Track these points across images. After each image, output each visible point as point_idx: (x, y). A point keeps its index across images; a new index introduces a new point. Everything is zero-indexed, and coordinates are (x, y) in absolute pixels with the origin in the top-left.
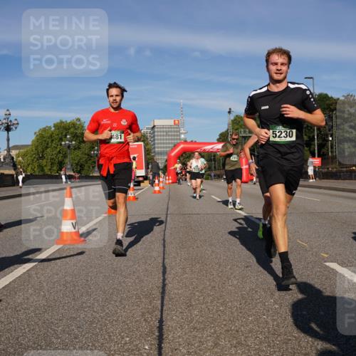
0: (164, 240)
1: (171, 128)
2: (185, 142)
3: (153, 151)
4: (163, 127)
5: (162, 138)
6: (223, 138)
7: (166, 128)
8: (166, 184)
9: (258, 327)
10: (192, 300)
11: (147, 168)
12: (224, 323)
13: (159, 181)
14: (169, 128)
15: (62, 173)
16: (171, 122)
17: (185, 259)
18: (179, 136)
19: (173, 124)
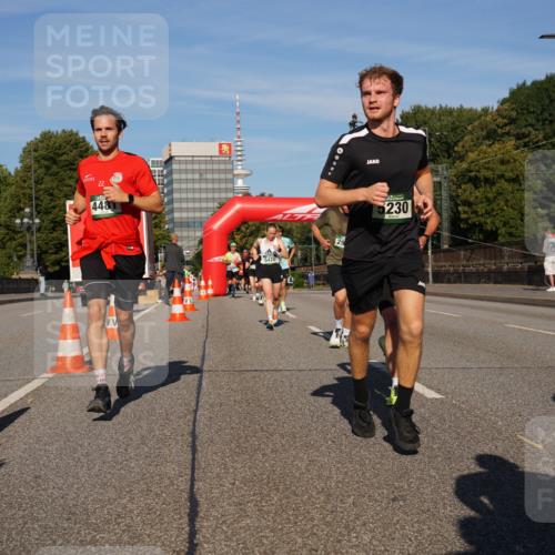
0: (193, 435)
1: (213, 162)
2: (247, 196)
3: (167, 218)
4: (193, 160)
5: (190, 186)
7: (199, 162)
8: (200, 297)
13: (183, 291)
14: (206, 162)
16: (211, 149)
17: (245, 481)
18: (232, 181)
19: (217, 154)
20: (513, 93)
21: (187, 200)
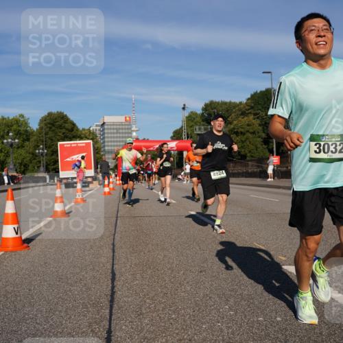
0: (113, 245)
1: (122, 125)
2: (137, 140)
3: (102, 149)
4: (113, 124)
5: (112, 135)
6: (177, 136)
7: (117, 125)
8: (117, 184)
9: (213, 335)
10: (143, 308)
11: (96, 168)
12: (177, 331)
14: (119, 125)
15: (4, 173)
16: (121, 119)
17: (135, 264)
18: (131, 133)
19: (124, 121)
20: (252, 96)
21: (111, 142)
